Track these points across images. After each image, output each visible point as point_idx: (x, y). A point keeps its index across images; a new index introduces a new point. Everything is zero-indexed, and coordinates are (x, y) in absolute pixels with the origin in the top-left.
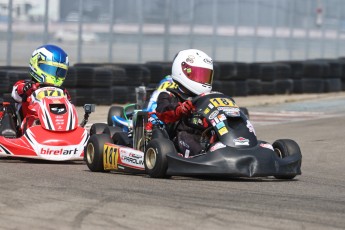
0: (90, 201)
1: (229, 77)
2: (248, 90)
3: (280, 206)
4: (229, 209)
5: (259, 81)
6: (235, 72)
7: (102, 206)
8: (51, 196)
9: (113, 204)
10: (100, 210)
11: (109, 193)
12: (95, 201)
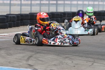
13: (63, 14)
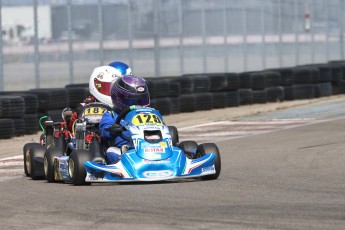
0: (85, 223)
1: (220, 88)
2: (239, 100)
3: (273, 216)
4: (222, 222)
5: (250, 90)
6: (226, 83)
7: (97, 228)
8: (46, 221)
9: (107, 225)
11: (104, 214)
12: (90, 223)
13: (179, 84)
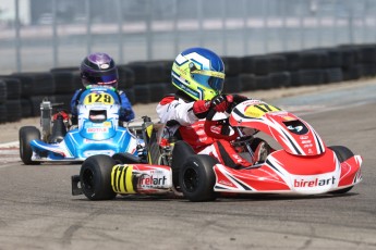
0: (79, 215)
2: (242, 86)
3: (285, 207)
5: (252, 76)
7: (92, 219)
8: (36, 212)
10: (90, 224)
12: (84, 214)
